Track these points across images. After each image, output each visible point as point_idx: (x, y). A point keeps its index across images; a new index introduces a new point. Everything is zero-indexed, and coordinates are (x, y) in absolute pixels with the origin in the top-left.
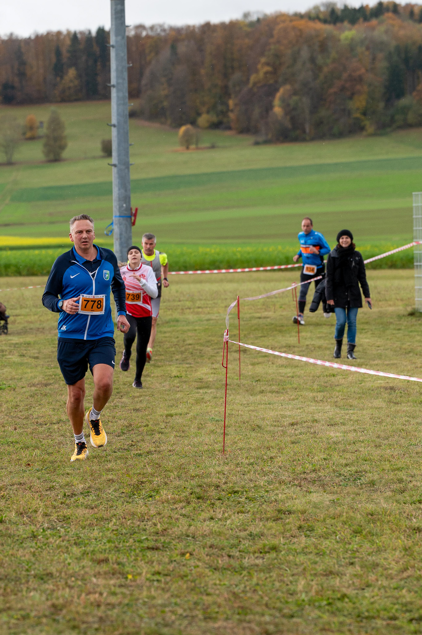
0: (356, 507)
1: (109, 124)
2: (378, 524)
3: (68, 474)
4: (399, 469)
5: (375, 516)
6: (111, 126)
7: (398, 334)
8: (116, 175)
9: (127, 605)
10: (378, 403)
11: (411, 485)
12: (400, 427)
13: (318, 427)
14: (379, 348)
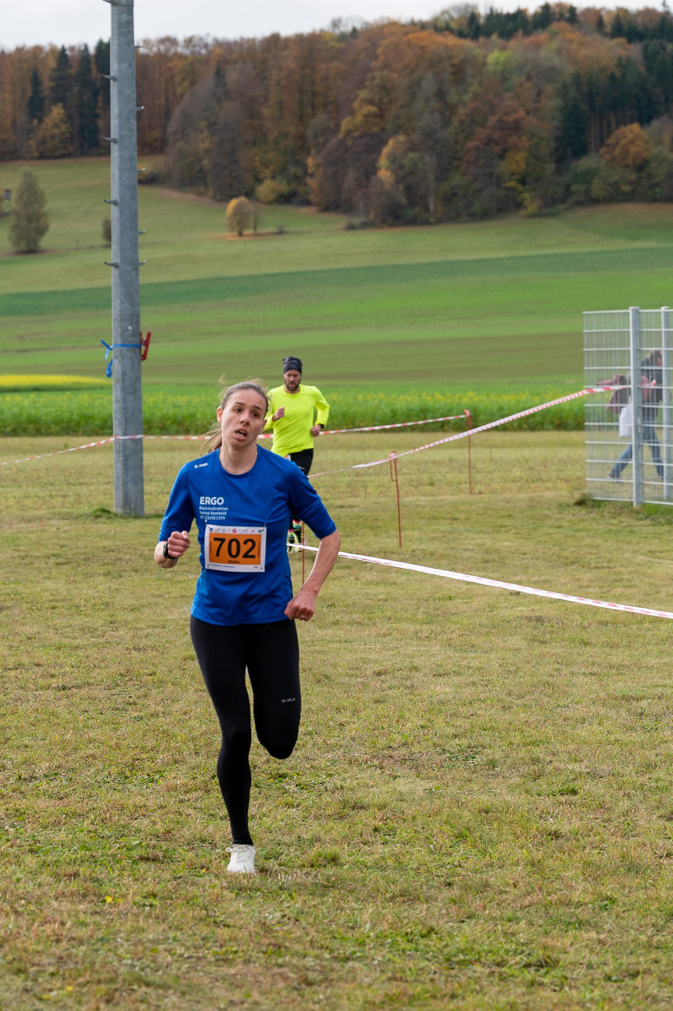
0: (463, 800)
1: (107, 200)
2: (495, 825)
3: (26, 746)
4: (535, 743)
5: (490, 814)
6: (110, 203)
7: (557, 533)
8: (118, 281)
9: (102, 939)
10: (516, 641)
11: (550, 768)
12: (545, 678)
13: (417, 677)
14: (525, 556)
